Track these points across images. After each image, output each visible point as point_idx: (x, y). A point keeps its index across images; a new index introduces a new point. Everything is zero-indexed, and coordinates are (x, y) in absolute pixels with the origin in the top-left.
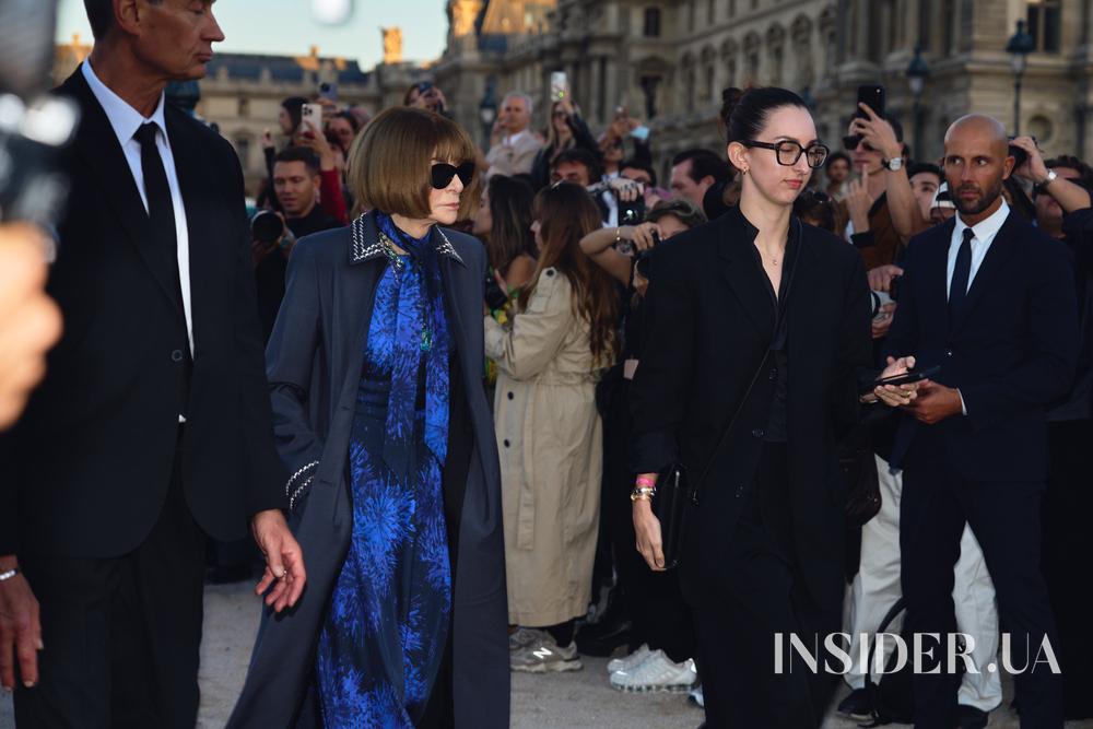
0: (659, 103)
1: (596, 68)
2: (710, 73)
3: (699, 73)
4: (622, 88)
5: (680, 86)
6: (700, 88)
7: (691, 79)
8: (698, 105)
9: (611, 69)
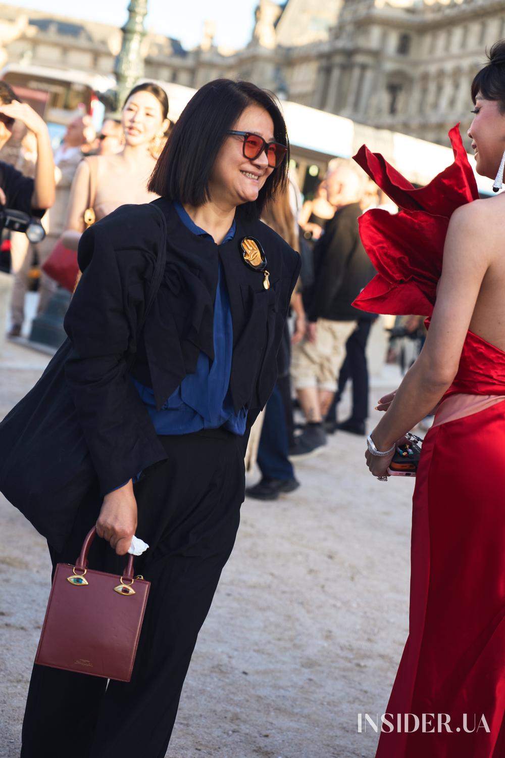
0: (400, 105)
1: (356, 72)
2: (440, 89)
3: (432, 87)
4: (374, 89)
5: (416, 95)
6: (431, 98)
7: (425, 91)
8: (428, 110)
9: (369, 75)
